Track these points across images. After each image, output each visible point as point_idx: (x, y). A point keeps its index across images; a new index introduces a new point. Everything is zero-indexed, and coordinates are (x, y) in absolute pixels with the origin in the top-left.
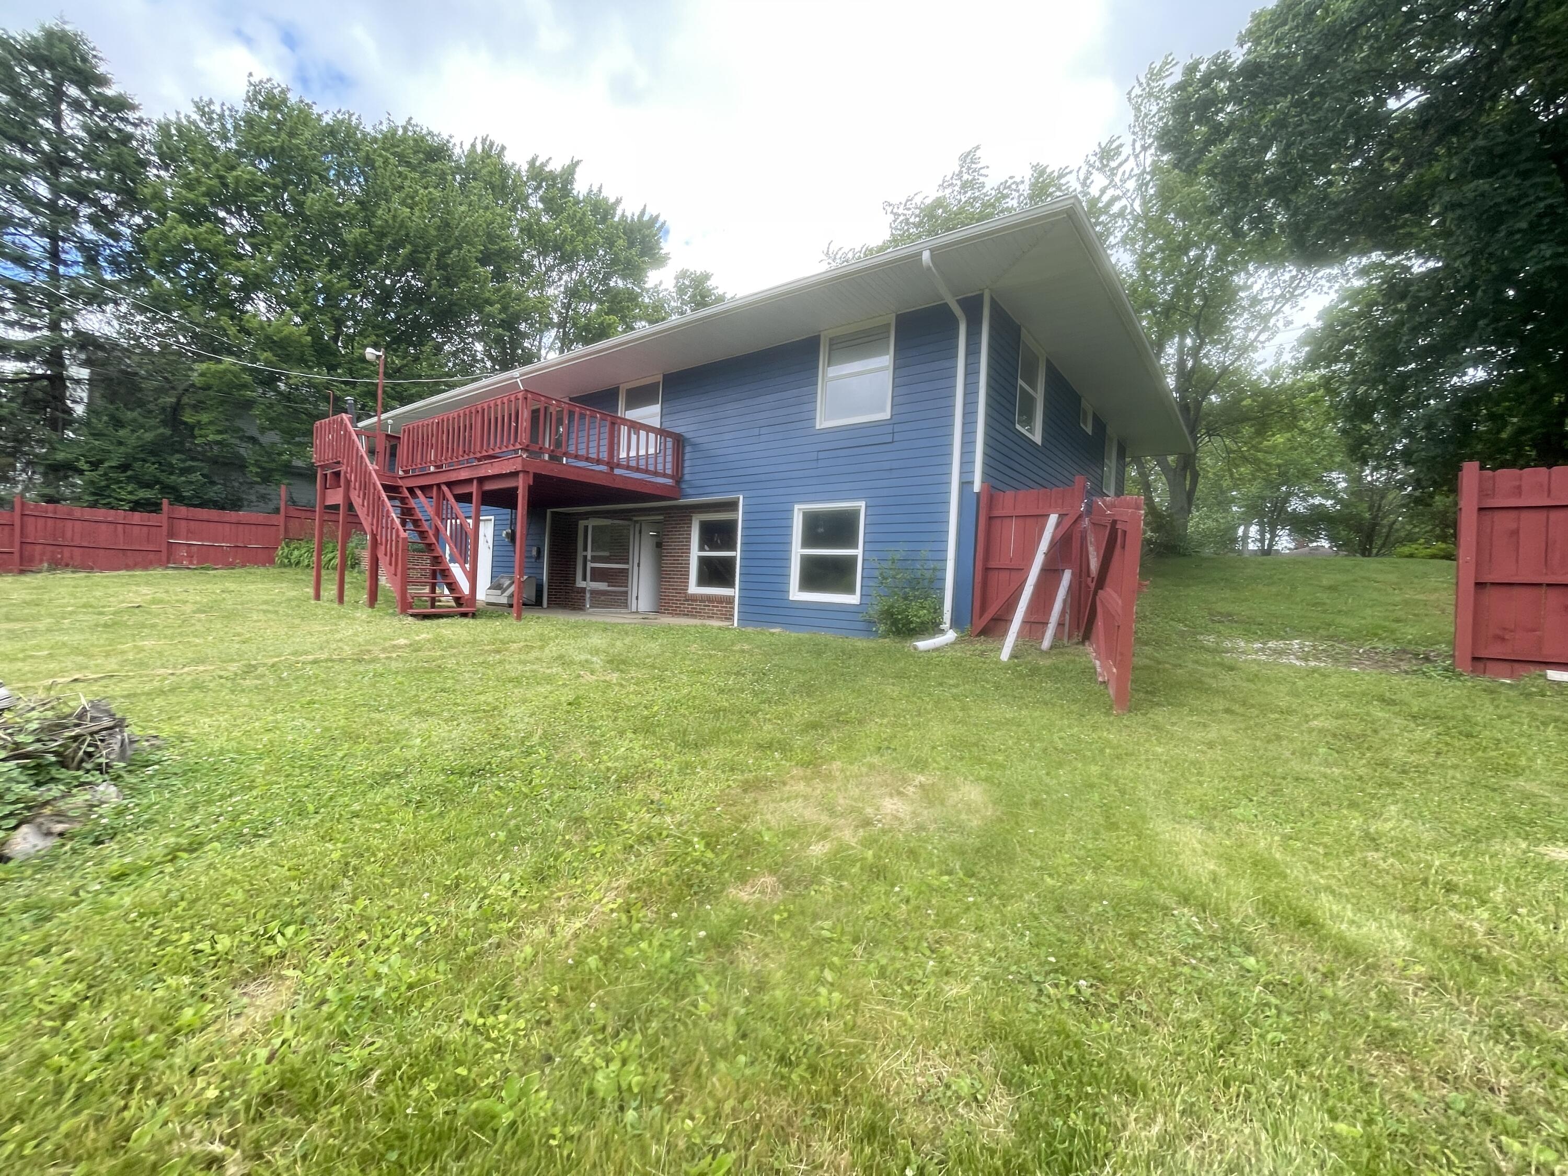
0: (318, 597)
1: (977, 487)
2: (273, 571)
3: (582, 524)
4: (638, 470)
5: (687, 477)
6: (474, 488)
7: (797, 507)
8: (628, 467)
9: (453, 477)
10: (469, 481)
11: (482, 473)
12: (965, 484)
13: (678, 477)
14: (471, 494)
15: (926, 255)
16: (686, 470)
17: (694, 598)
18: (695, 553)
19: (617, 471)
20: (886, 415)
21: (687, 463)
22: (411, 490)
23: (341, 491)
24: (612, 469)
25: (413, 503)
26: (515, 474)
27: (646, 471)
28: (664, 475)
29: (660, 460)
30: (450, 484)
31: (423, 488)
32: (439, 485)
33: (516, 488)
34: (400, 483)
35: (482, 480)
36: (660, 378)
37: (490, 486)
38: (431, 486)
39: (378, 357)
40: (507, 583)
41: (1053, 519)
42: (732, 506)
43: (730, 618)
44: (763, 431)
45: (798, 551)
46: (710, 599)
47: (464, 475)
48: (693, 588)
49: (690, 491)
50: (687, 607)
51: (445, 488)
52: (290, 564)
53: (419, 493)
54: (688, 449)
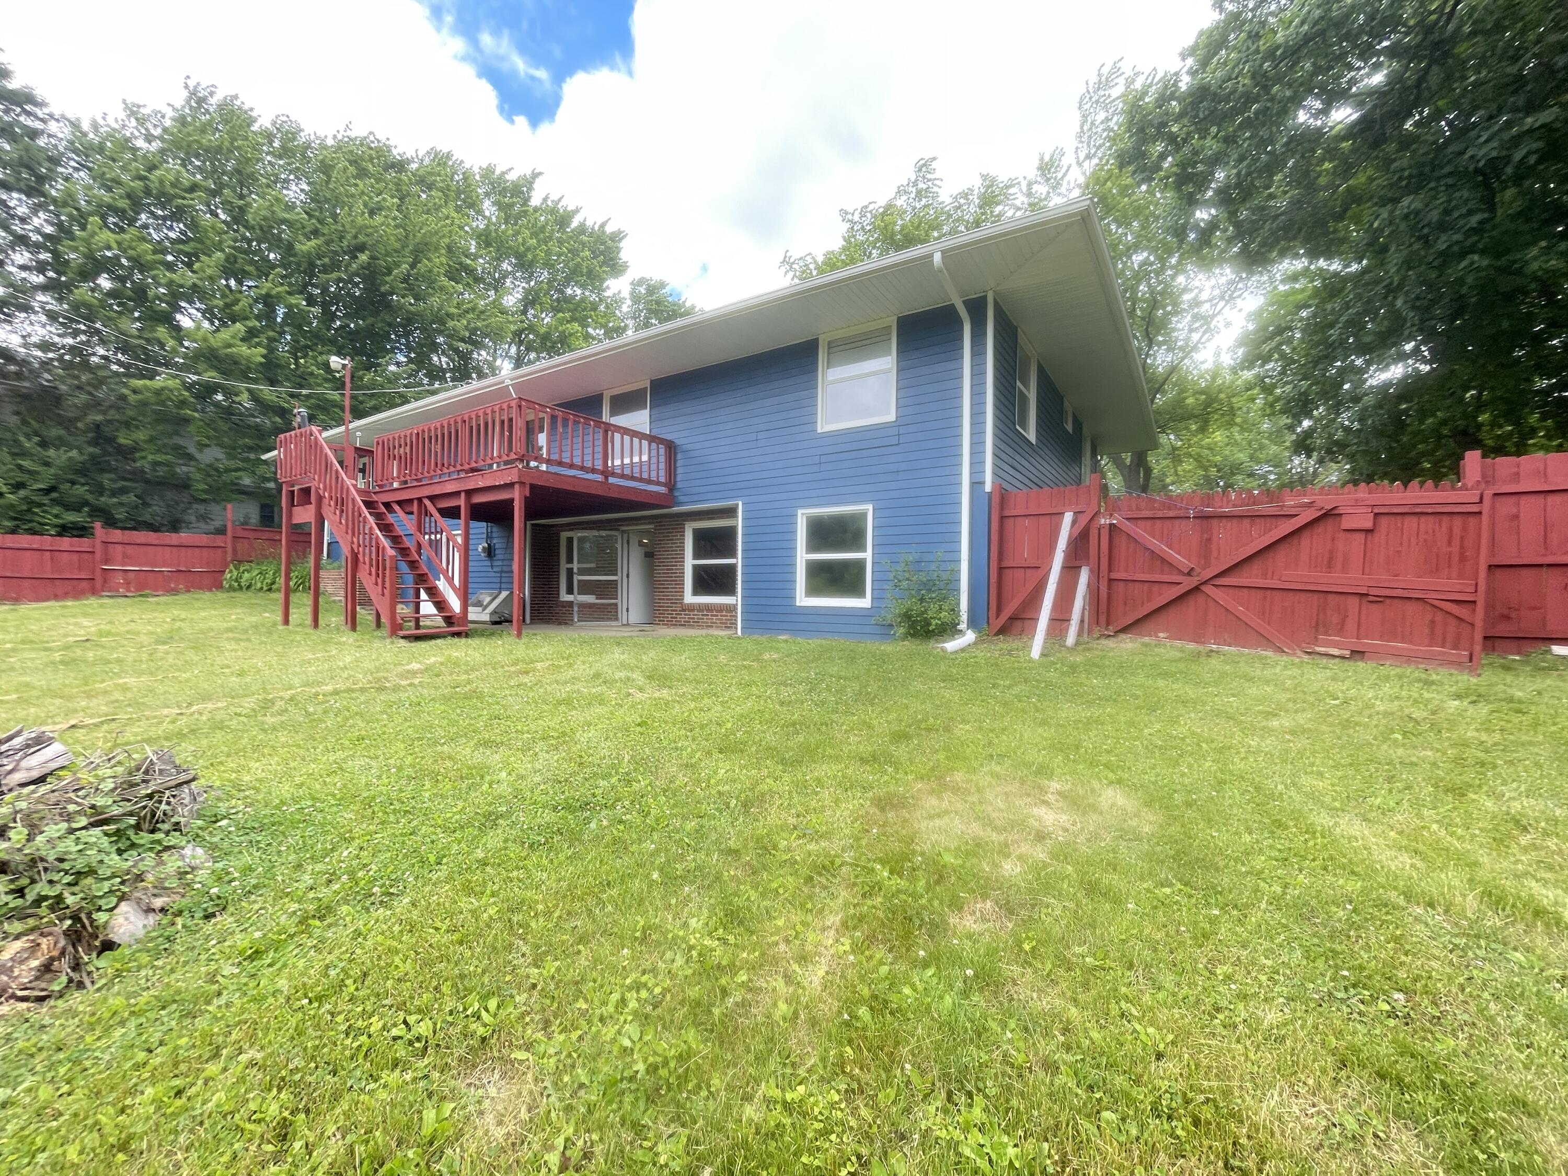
0: (286, 621)
1: (988, 488)
2: (221, 595)
3: (564, 535)
4: (632, 478)
5: (679, 485)
6: (461, 502)
7: (800, 512)
8: (623, 476)
9: (437, 490)
10: (457, 494)
11: (471, 485)
12: (976, 484)
13: (671, 485)
14: (459, 507)
15: (937, 257)
16: (679, 478)
17: (691, 608)
18: (689, 562)
19: (611, 480)
20: (891, 417)
21: (679, 471)
22: (387, 505)
23: (311, 508)
24: (606, 478)
25: (391, 518)
26: (510, 485)
27: (641, 480)
28: (658, 483)
29: (654, 467)
30: (432, 498)
31: (400, 503)
32: (420, 500)
33: (512, 500)
34: (375, 498)
35: (469, 493)
36: (647, 384)
37: (480, 499)
38: (410, 501)
39: (344, 366)
40: (488, 599)
41: (1068, 517)
42: (730, 512)
43: (732, 625)
44: (760, 435)
45: (803, 556)
46: (708, 608)
47: (450, 488)
48: (689, 598)
49: (682, 499)
50: (683, 617)
51: (427, 502)
52: (241, 588)
53: (396, 507)
54: (679, 456)
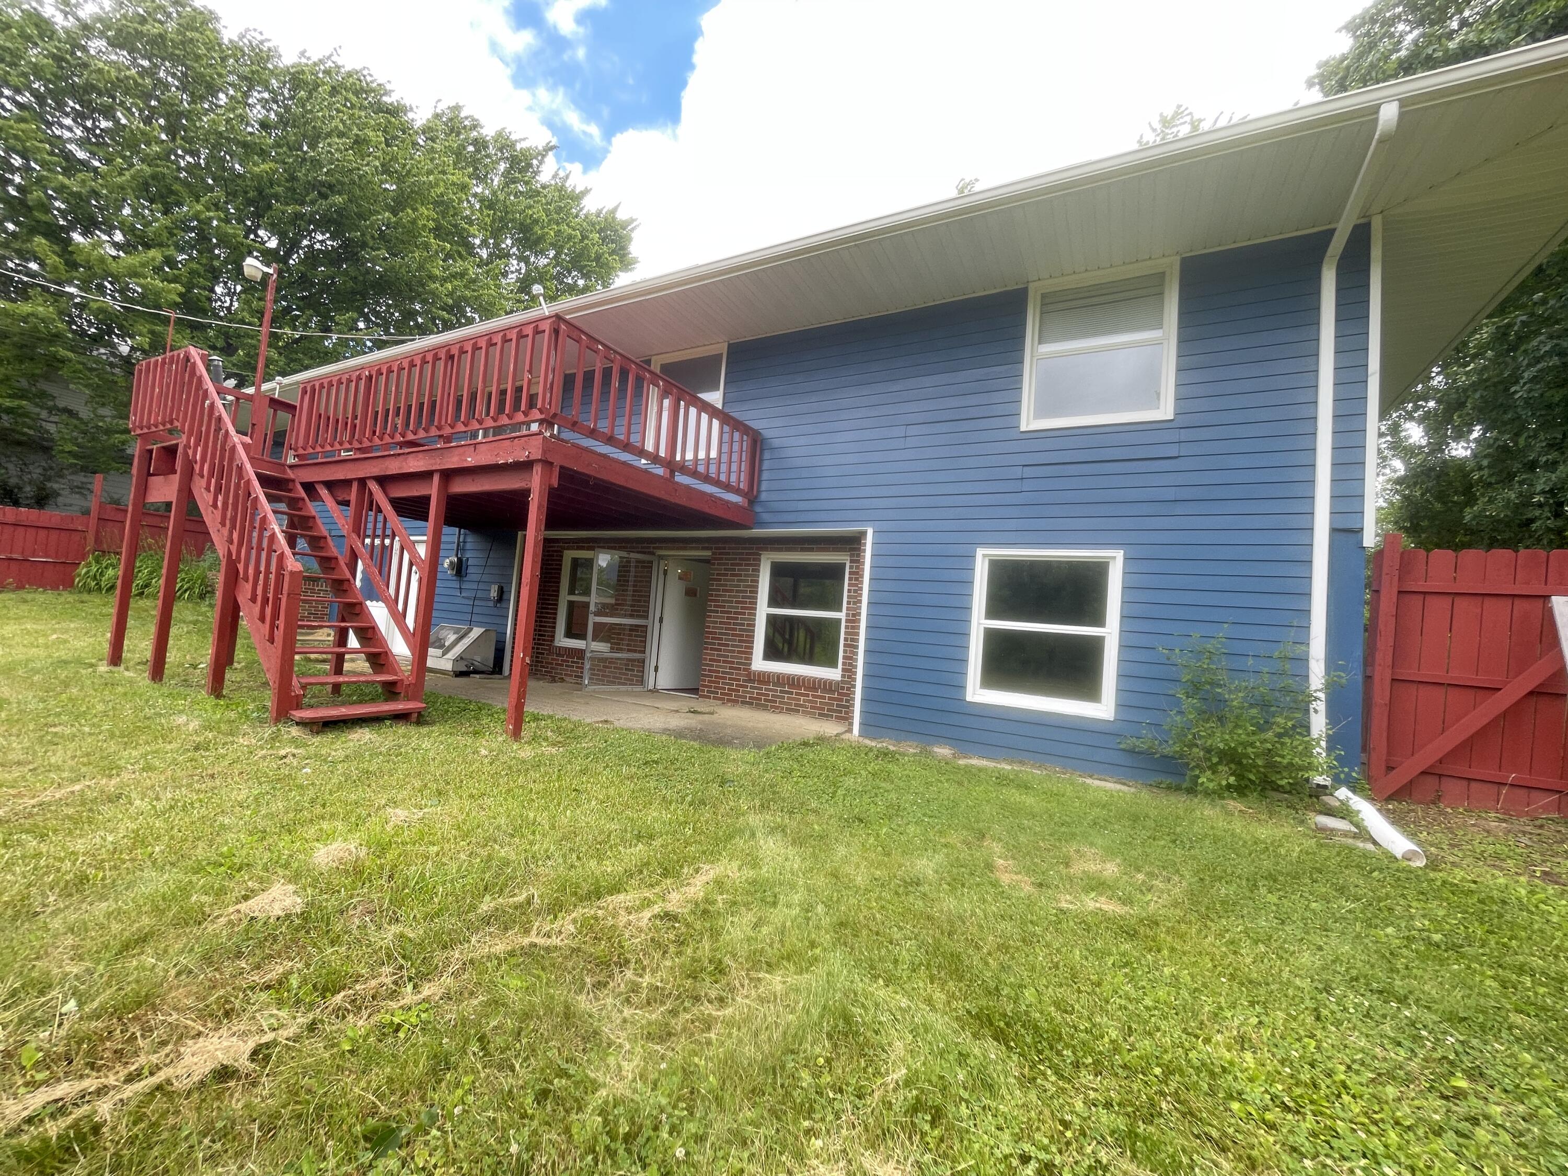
0: (116, 658)
1: (1370, 539)
2: (68, 597)
3: (569, 555)
4: (706, 479)
5: (764, 496)
6: (433, 490)
7: (980, 552)
8: (694, 474)
9: (393, 467)
10: (426, 475)
11: (452, 462)
12: (1345, 533)
13: (752, 496)
14: (427, 498)
16: (764, 486)
17: (764, 678)
18: (763, 610)
19: (680, 478)
20: (1165, 410)
21: (765, 475)
22: (309, 488)
23: (176, 478)
24: (672, 472)
25: (312, 508)
26: (525, 466)
27: (717, 483)
28: (737, 491)
29: (724, 468)
30: (383, 481)
31: (330, 485)
32: (362, 482)
33: (526, 493)
34: (290, 474)
35: (448, 475)
36: (723, 349)
37: (461, 487)
38: (347, 483)
39: (266, 276)
42: (852, 543)
43: (845, 717)
44: (912, 430)
45: (980, 622)
46: (794, 682)
47: (415, 464)
48: (759, 663)
49: (766, 517)
50: (751, 690)
51: (374, 487)
52: (100, 589)
53: (324, 492)
54: (767, 455)
